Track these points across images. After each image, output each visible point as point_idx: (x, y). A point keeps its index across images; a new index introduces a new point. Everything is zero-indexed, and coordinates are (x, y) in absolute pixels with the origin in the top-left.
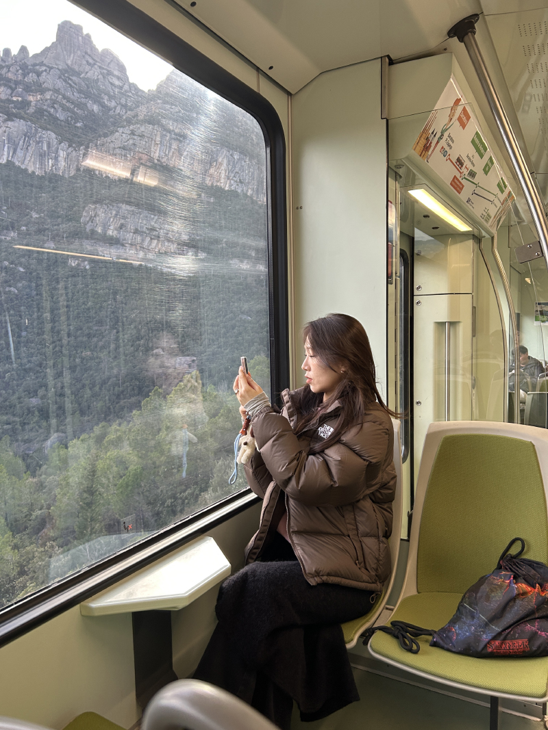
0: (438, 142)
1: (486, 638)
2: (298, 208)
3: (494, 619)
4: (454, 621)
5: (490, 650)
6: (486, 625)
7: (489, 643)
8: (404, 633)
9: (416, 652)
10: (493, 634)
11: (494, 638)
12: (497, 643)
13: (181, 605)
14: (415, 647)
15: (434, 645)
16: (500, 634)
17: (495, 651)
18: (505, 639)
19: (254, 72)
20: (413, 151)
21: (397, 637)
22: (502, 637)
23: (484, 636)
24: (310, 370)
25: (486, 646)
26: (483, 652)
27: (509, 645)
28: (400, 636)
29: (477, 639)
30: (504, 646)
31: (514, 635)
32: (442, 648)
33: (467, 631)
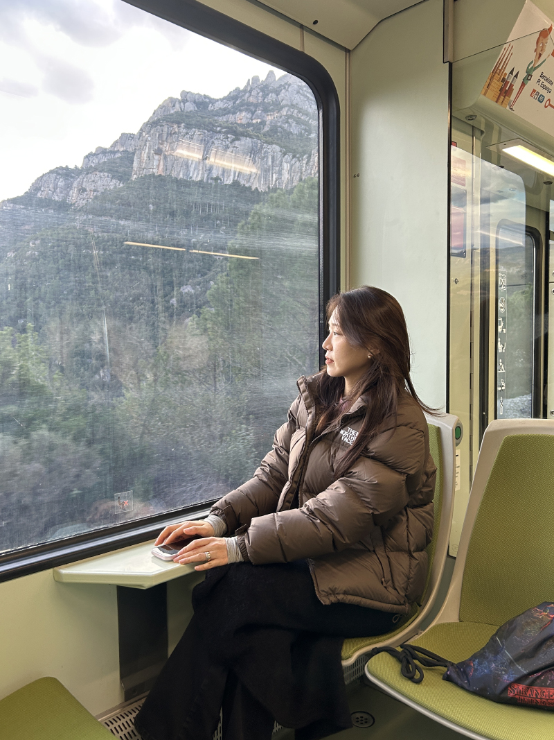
0: (523, 85)
1: (507, 678)
2: (355, 176)
3: (519, 659)
4: (480, 655)
5: (511, 695)
6: (511, 662)
7: (510, 685)
8: (410, 659)
9: (418, 682)
10: (517, 676)
11: (519, 680)
12: (521, 687)
13: (147, 585)
14: (418, 675)
15: (448, 678)
16: (526, 676)
17: (517, 697)
18: (532, 684)
19: (298, 30)
20: (482, 97)
21: (400, 661)
22: (528, 681)
23: (506, 677)
24: (331, 350)
25: (506, 689)
26: (502, 696)
27: (536, 693)
28: (404, 660)
29: (497, 678)
30: (529, 692)
31: (545, 681)
32: (456, 684)
33: (486, 668)
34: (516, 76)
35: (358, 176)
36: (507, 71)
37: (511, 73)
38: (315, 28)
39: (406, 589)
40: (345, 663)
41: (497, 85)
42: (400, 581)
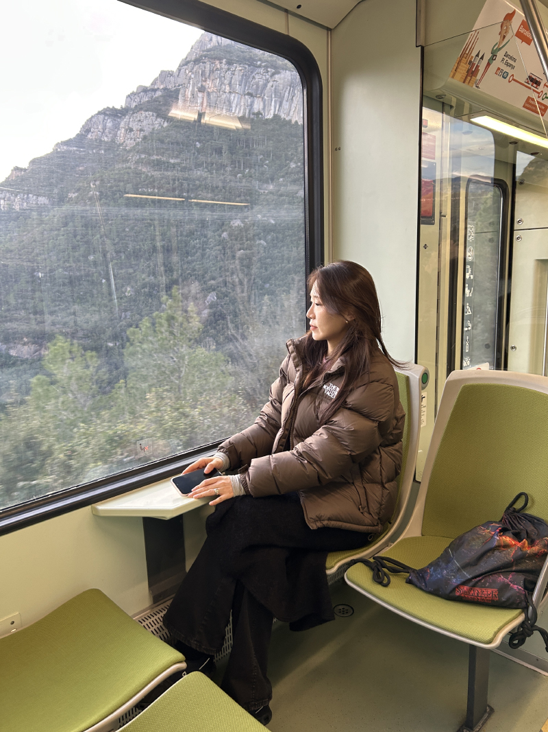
0: (489, 64)
1: (455, 582)
3: (465, 567)
4: (435, 564)
5: (457, 594)
6: (459, 570)
7: (458, 587)
8: (380, 568)
9: (386, 586)
10: (463, 580)
11: (464, 583)
12: (465, 588)
13: (169, 516)
14: (385, 581)
15: (409, 582)
16: (469, 580)
17: (463, 595)
18: (474, 586)
19: (283, 14)
20: (450, 79)
21: (372, 569)
22: (471, 584)
23: (454, 580)
24: (314, 318)
25: (454, 590)
26: (451, 595)
27: (477, 592)
28: (376, 569)
29: (447, 581)
30: (472, 592)
31: (485, 583)
32: (416, 586)
33: (439, 574)
34: (482, 58)
35: (339, 149)
36: (474, 54)
37: (477, 55)
38: (299, 12)
39: (379, 514)
40: (329, 572)
41: (464, 68)
42: (374, 507)
